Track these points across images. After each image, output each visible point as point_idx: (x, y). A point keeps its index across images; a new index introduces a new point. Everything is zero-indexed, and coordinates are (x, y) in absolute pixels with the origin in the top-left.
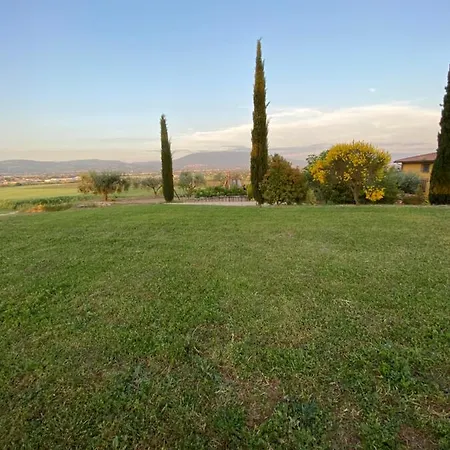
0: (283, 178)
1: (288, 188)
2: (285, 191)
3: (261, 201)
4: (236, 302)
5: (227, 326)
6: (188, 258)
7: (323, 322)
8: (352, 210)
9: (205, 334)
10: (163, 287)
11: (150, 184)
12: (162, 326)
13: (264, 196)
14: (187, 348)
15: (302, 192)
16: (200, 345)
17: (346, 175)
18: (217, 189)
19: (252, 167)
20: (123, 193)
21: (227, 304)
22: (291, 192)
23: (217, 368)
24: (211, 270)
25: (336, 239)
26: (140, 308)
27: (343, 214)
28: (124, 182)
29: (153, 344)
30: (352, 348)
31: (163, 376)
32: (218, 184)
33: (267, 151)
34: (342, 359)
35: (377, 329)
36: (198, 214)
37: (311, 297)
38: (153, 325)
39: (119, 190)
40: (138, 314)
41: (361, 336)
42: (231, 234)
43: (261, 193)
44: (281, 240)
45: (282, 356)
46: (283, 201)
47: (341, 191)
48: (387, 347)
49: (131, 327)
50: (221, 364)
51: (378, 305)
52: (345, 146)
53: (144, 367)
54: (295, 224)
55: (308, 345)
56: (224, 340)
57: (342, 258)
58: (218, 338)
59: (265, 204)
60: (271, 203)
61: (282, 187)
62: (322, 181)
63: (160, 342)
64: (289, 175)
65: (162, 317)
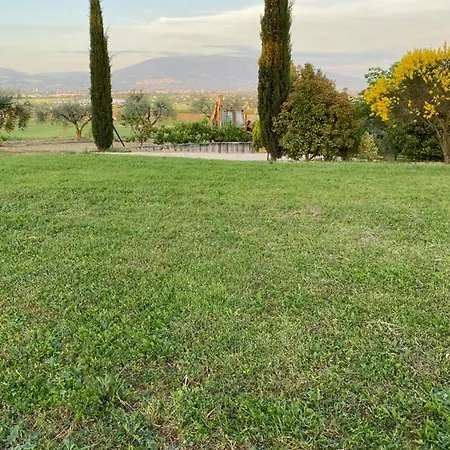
0: (318, 110)
1: (327, 130)
2: (319, 135)
3: (277, 152)
4: (199, 325)
5: (178, 364)
6: (125, 251)
7: (342, 357)
8: (433, 172)
9: (139, 377)
10: (74, 299)
11: (69, 115)
12: (64, 362)
13: (283, 142)
14: (105, 398)
15: (351, 137)
16: (127, 392)
17: (428, 107)
18: (196, 128)
19: (262, 88)
20: (17, 132)
21: (183, 327)
22: (332, 137)
23: (151, 428)
24: (163, 272)
25: (394, 221)
26: (28, 333)
27: (416, 178)
28: (19, 110)
29: (46, 391)
30: (383, 398)
31: (59, 441)
32: (199, 118)
33: (289, 57)
34: (363, 414)
35: (432, 368)
36: (153, 172)
37: (331, 318)
38: (50, 361)
39: (9, 127)
40: (25, 344)
41: (402, 379)
42: (209, 210)
43: (277, 137)
44: (297, 222)
45: (264, 410)
46: (316, 153)
47: (422, 137)
48: (440, 397)
49: (10, 364)
50: (160, 422)
51: (440, 331)
52: (429, 54)
53: (28, 427)
54: (327, 194)
55: (310, 393)
56: (170, 386)
57: (396, 254)
58: (160, 383)
59: (284, 159)
60: (294, 155)
61: (317, 128)
62: (385, 117)
63: (59, 389)
64: (328, 105)
65: (68, 349)
